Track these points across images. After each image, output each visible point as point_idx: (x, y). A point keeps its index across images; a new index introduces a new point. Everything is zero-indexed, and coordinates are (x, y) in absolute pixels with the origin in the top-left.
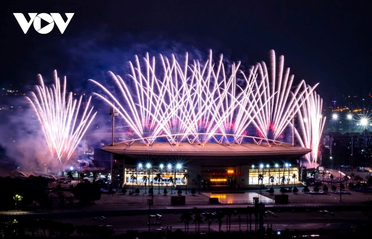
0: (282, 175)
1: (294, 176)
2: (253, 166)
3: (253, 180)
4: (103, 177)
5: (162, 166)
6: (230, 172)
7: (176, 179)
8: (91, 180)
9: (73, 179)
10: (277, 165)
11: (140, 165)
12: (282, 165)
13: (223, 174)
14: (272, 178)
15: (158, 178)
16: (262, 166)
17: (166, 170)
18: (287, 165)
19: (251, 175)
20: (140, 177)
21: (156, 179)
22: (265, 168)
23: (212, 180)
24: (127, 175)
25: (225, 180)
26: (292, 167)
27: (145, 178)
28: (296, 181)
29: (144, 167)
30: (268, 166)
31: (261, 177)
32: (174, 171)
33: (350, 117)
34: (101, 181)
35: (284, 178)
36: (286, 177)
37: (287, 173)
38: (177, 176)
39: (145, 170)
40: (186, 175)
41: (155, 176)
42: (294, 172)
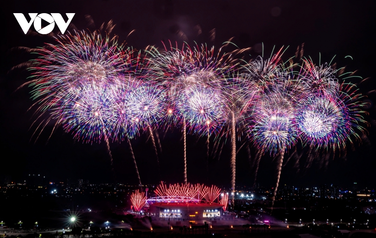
0: (214, 214)
1: (219, 214)
2: (204, 211)
3: (204, 216)
4: (152, 214)
5: (173, 211)
6: (197, 213)
7: (178, 215)
8: (148, 215)
9: (142, 215)
10: (213, 211)
11: (165, 211)
12: (214, 210)
13: (194, 214)
14: (211, 215)
15: (172, 215)
16: (207, 211)
17: (174, 212)
18: (216, 210)
19: (204, 214)
20: (165, 215)
21: (171, 215)
22: (208, 211)
23: (190, 216)
24: (161, 214)
25: (195, 216)
26: (218, 211)
27: (167, 215)
28: (219, 216)
29: (167, 211)
30: (209, 211)
31: (207, 215)
32: (177, 213)
33: (238, 194)
34: (152, 216)
35: (215, 215)
36: (216, 215)
37: (216, 213)
38: (178, 214)
39: (166, 212)
40: (181, 214)
41: (170, 214)
42: (219, 213)
